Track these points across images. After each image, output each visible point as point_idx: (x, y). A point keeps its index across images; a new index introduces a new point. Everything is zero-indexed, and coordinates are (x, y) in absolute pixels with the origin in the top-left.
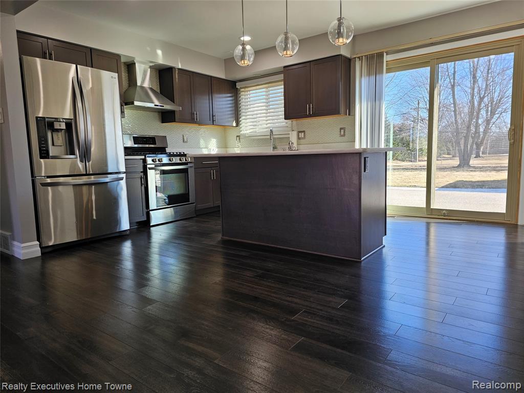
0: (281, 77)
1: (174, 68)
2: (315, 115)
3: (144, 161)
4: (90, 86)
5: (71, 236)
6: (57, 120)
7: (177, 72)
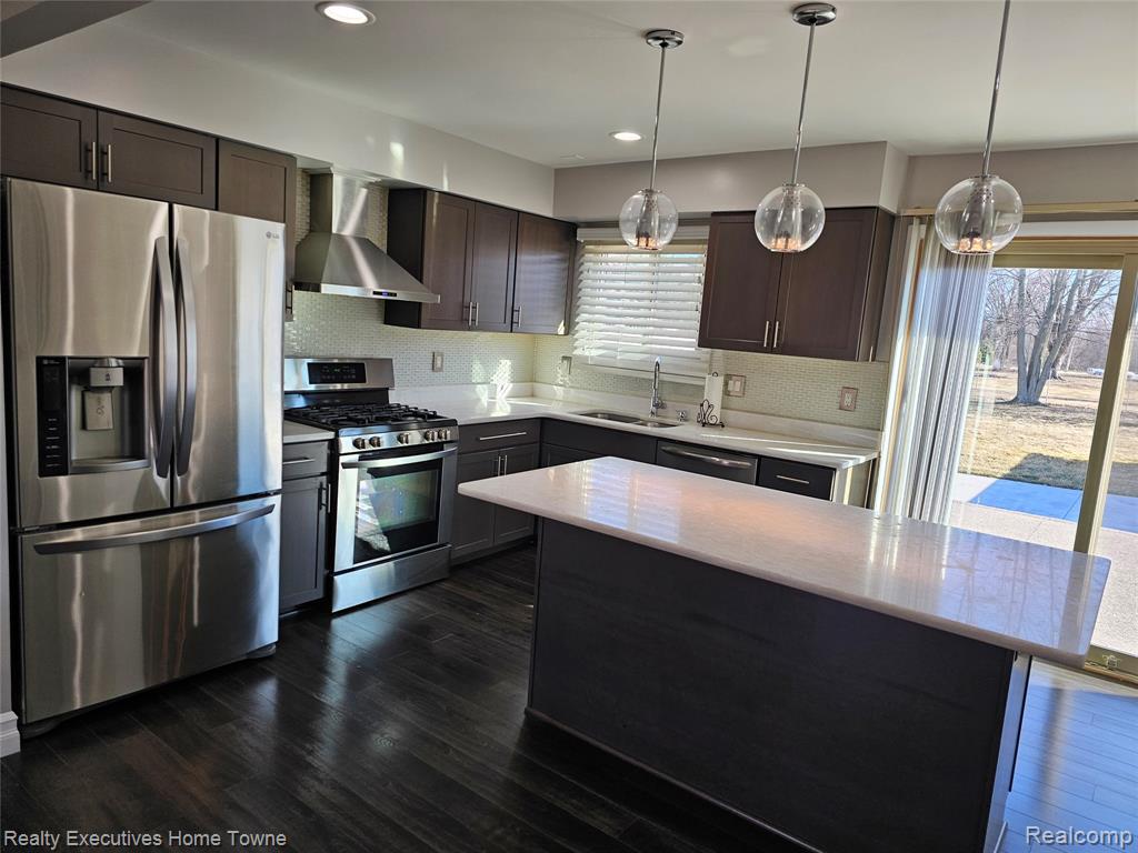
0: (704, 232)
1: (431, 190)
2: (784, 349)
3: (334, 445)
4: (206, 262)
5: (129, 680)
6: (100, 361)
7: (436, 200)
